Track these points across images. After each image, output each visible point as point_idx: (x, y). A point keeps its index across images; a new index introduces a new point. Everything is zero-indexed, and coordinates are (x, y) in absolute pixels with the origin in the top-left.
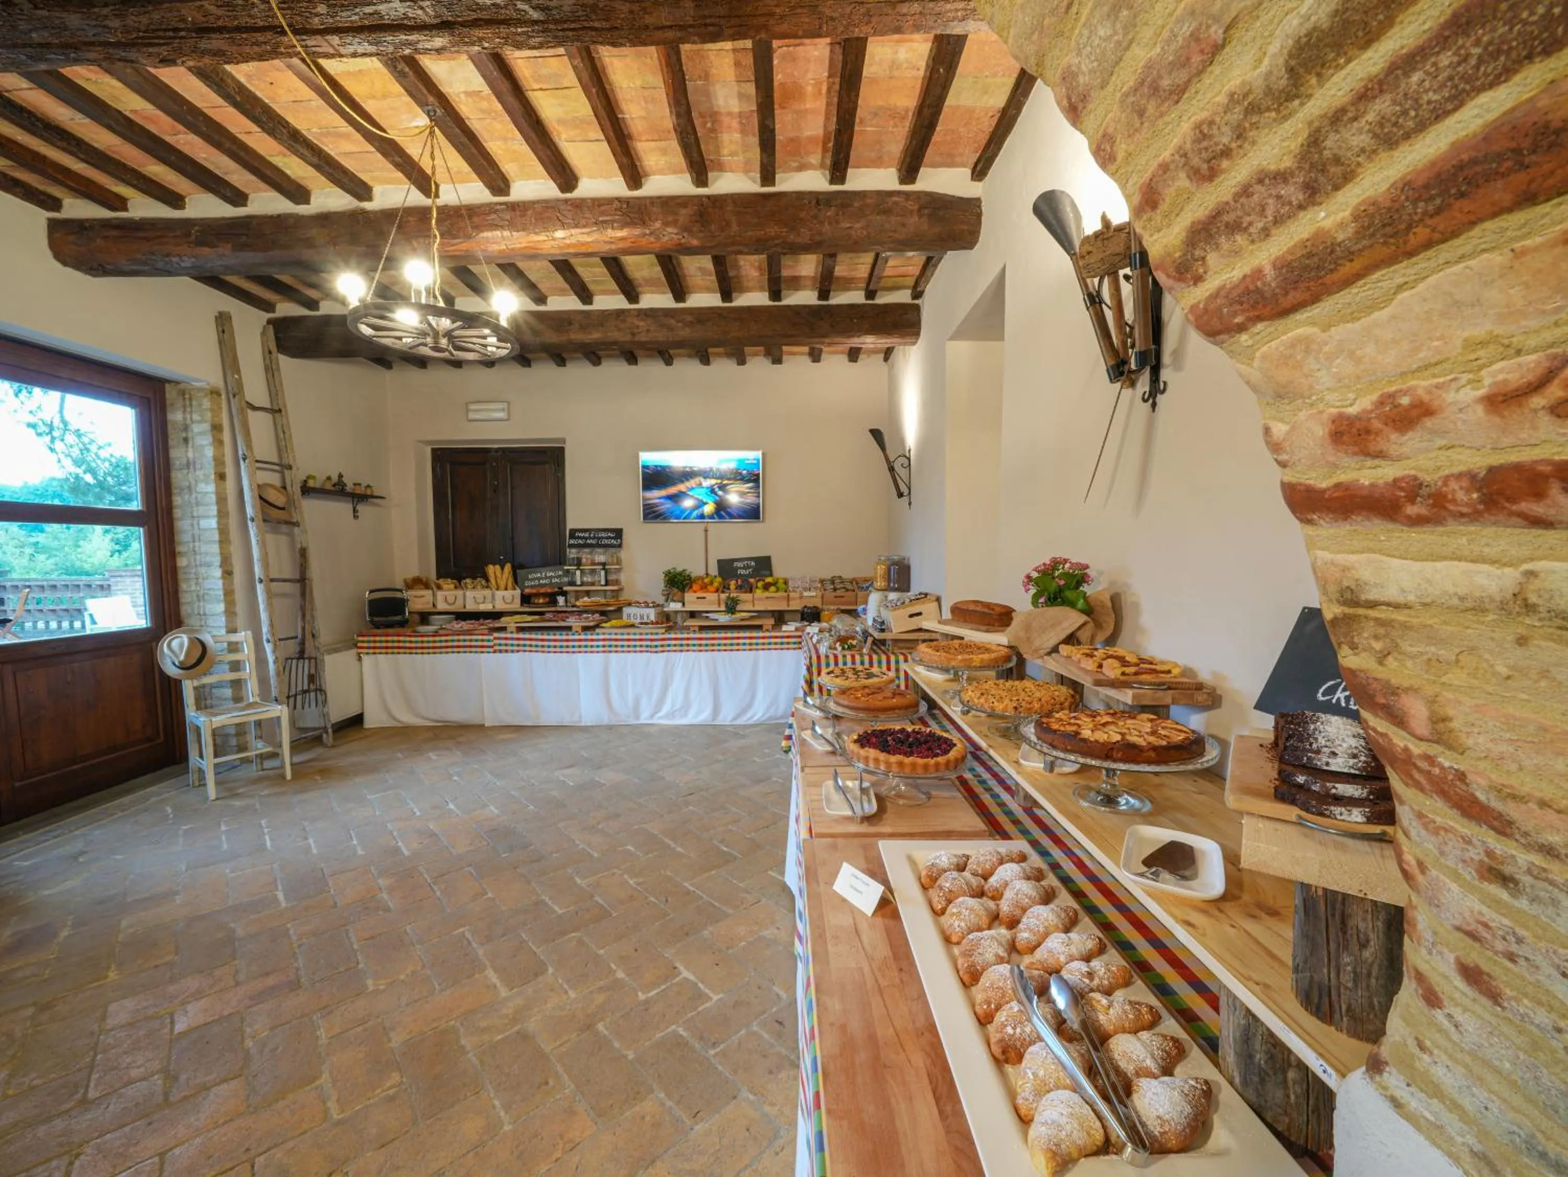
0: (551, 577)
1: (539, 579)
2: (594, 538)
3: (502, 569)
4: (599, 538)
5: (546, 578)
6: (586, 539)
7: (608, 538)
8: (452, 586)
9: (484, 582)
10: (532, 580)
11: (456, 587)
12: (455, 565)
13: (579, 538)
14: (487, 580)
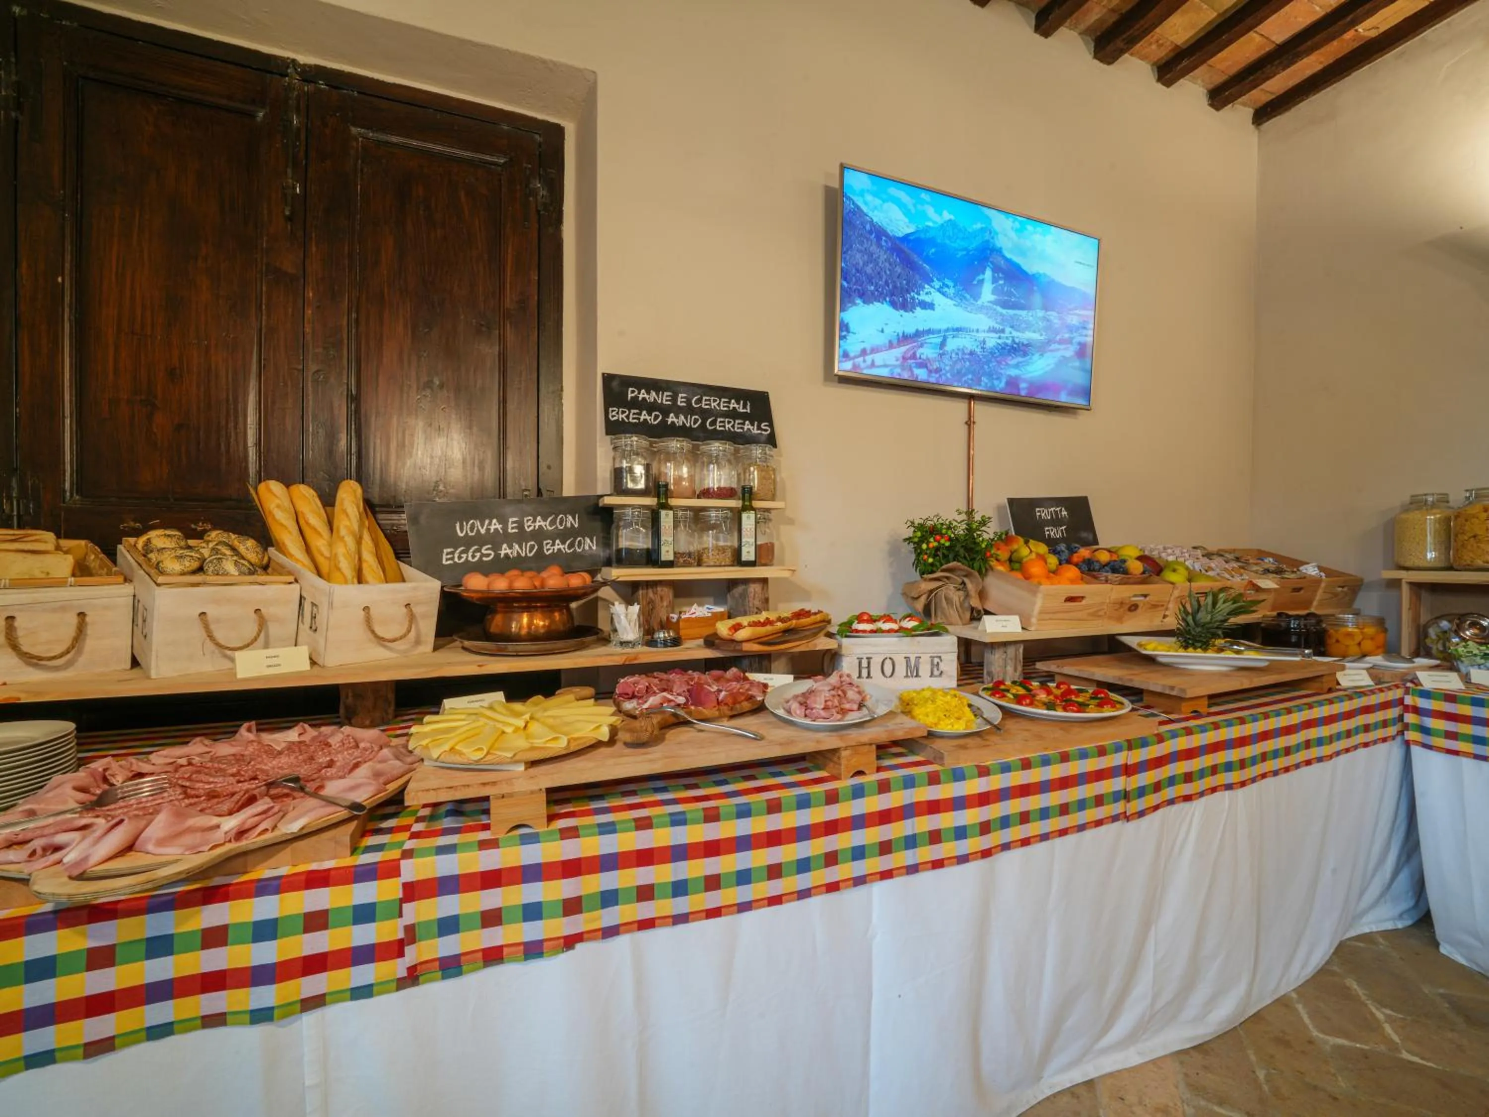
0: (539, 535)
1: (495, 540)
2: (689, 410)
3: (328, 500)
4: (705, 414)
5: (522, 536)
6: (665, 411)
7: (733, 415)
8: (63, 565)
9: (248, 547)
10: (468, 542)
11: (82, 570)
12: (80, 486)
13: (636, 404)
14: (265, 539)
